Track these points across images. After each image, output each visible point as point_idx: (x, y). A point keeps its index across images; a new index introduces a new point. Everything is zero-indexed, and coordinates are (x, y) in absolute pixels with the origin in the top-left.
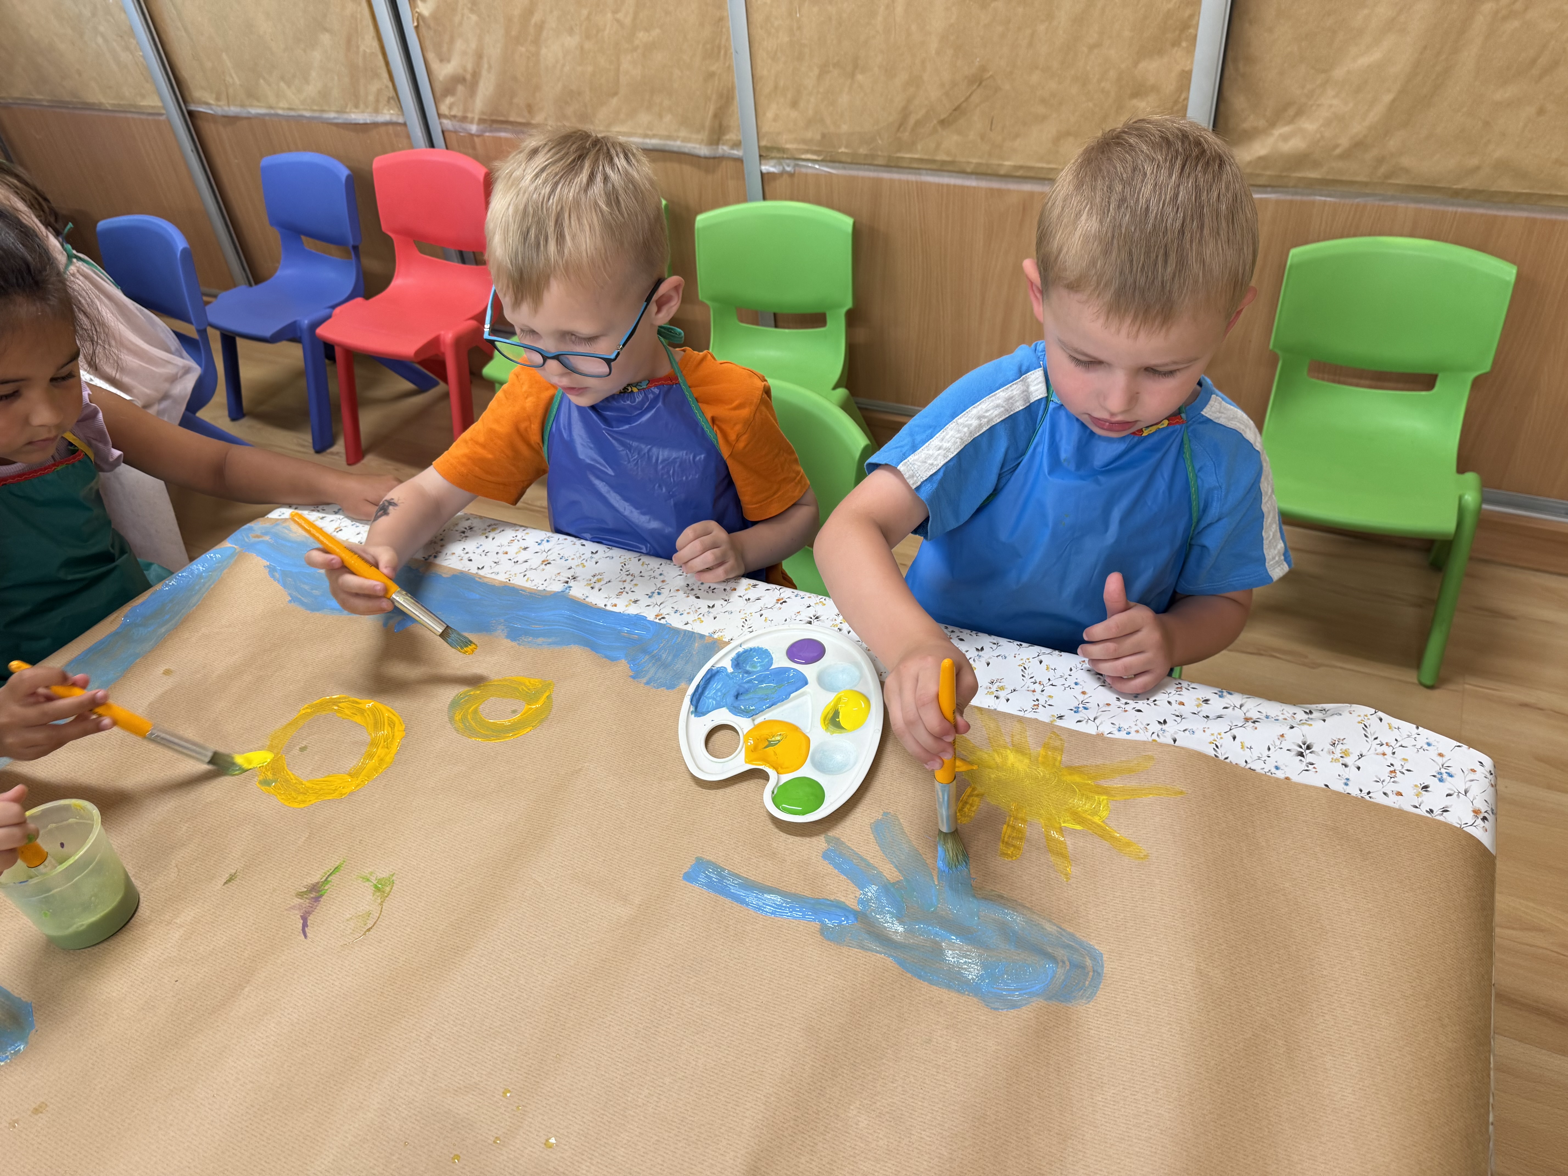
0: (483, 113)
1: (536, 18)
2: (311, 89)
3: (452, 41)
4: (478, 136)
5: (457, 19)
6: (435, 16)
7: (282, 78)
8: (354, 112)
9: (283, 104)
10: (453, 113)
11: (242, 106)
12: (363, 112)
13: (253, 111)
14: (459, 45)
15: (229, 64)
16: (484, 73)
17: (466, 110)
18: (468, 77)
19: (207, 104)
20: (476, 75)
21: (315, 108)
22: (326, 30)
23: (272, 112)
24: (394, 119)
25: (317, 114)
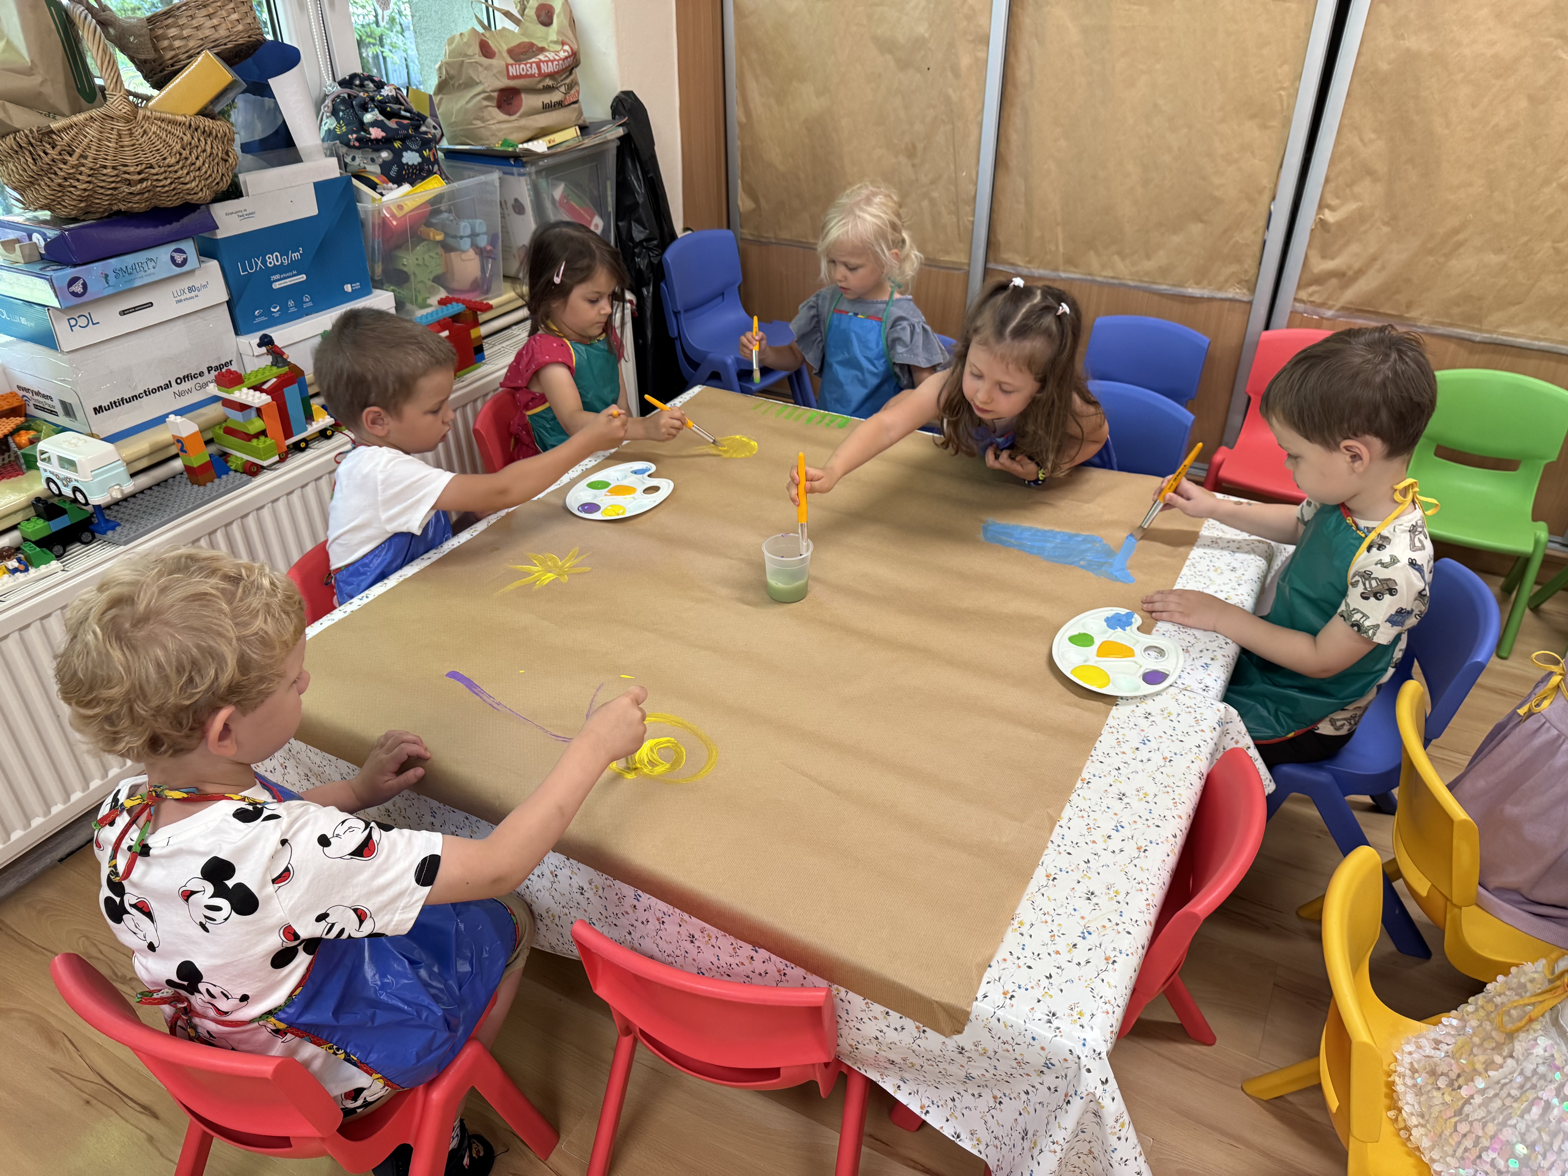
0: (1351, 303)
1: (1461, 237)
2: (1149, 265)
3: (1347, 244)
4: (1328, 319)
5: (1363, 229)
6: (1340, 224)
7: (1120, 253)
8: (1193, 288)
9: (1109, 273)
10: (1312, 299)
11: (1056, 269)
12: (1204, 288)
13: (1063, 275)
14: (1354, 248)
15: (1060, 236)
16: (1372, 272)
17: (1328, 298)
18: (1350, 273)
19: (1013, 264)
20: (1360, 273)
21: (1146, 279)
22: (1201, 221)
23: (1089, 278)
24: (1238, 297)
25: (1145, 285)
